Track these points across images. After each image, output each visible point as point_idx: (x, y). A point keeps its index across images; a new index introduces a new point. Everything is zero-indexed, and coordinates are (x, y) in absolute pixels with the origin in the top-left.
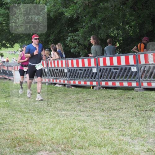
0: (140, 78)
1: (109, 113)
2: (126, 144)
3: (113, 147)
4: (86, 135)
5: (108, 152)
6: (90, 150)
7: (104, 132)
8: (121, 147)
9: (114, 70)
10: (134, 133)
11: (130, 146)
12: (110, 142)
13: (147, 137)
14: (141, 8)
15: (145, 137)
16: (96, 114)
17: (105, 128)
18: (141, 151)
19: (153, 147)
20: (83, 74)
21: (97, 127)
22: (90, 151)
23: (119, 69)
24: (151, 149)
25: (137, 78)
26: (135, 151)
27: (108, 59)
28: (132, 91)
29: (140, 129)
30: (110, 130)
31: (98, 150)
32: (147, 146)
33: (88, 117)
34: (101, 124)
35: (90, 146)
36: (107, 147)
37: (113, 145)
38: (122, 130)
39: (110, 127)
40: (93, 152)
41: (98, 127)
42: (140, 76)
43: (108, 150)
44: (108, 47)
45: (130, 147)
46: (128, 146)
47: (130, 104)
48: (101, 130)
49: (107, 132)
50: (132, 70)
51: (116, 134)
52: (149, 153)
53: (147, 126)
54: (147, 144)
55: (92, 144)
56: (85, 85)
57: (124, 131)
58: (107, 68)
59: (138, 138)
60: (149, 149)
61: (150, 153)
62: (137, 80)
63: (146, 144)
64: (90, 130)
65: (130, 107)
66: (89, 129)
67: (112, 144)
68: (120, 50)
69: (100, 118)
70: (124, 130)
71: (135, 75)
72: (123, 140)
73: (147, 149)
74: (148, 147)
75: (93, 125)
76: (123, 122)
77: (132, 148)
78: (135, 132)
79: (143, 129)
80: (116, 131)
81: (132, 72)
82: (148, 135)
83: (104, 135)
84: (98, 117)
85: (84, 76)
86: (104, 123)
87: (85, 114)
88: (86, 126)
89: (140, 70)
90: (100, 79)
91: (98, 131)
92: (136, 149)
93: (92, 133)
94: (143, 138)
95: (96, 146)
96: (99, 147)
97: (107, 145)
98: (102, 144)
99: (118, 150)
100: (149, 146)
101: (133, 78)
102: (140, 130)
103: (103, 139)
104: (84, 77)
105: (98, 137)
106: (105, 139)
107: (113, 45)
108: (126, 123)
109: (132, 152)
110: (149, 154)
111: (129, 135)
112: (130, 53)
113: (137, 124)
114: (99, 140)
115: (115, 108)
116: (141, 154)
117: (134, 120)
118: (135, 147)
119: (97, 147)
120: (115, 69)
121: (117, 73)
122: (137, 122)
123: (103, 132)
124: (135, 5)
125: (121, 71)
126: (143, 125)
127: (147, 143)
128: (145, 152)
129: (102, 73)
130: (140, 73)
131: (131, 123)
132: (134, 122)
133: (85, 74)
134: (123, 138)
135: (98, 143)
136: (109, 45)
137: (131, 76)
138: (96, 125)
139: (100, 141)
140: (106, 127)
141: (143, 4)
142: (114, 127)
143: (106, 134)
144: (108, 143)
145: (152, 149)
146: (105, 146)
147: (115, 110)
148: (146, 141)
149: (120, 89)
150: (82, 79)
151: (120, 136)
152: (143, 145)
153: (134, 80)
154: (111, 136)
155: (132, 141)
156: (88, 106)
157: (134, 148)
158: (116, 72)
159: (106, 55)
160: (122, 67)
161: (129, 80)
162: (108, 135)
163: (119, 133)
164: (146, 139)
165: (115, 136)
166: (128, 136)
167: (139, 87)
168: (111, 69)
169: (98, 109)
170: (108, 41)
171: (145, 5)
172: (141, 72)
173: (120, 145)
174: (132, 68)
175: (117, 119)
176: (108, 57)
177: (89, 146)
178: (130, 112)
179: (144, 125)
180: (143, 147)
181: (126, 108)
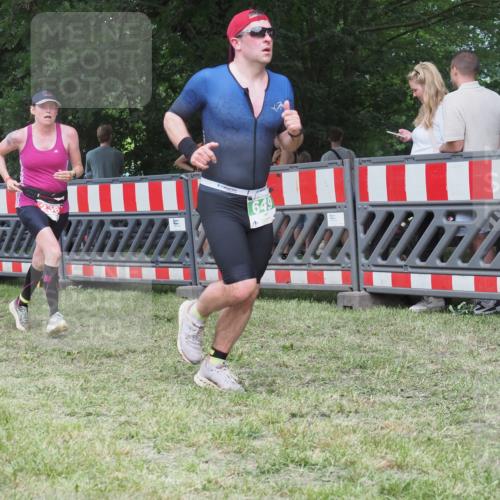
0: (196, 255)
1: (90, 368)
2: (136, 467)
3: (94, 478)
4: (9, 438)
5: (77, 491)
6: (17, 485)
7: (69, 429)
8: (120, 475)
9: (112, 228)
10: (166, 430)
11: (150, 471)
12: (85, 460)
13: (206, 442)
14: (206, 32)
15: (202, 442)
16: (47, 369)
17: (72, 414)
18: (182, 488)
19: (223, 476)
20: (12, 240)
21: (46, 412)
22: (19, 489)
23: (131, 224)
24: (217, 483)
25: (187, 254)
26: (164, 488)
27: (93, 191)
28: (170, 294)
29: (187, 416)
30: (89, 422)
31: (44, 485)
32: (205, 471)
33: (20, 380)
34: (60, 401)
35: (19, 474)
36: (75, 476)
37: (94, 470)
38: (126, 421)
39: (91, 410)
40: (26, 494)
41: (51, 411)
42: (196, 248)
43: (77, 486)
44: (97, 153)
45: (150, 476)
46: (145, 471)
47: (159, 336)
48: (59, 421)
49: (79, 427)
50: (172, 227)
51: (108, 435)
52: (208, 493)
53: (208, 407)
54: (205, 466)
55: (27, 467)
56: (17, 273)
57: (136, 424)
58: (90, 222)
59: (178, 446)
60: (209, 482)
61: (213, 493)
62: (188, 260)
63: (203, 466)
64: (21, 423)
65: (160, 347)
66: (20, 418)
67: (92, 466)
68: (135, 163)
69: (58, 382)
70: (133, 421)
71: (181, 245)
72: (127, 453)
73: (205, 482)
74: (207, 477)
75: (32, 404)
76: (134, 396)
77: (155, 478)
78: (169, 429)
79: (196, 417)
80: (107, 426)
81: (172, 235)
82: (210, 437)
83: (67, 438)
84: (51, 379)
85: (14, 243)
86: (72, 399)
87: (10, 368)
88: (11, 410)
89: (197, 229)
90: (66, 257)
91: (48, 425)
92: (169, 480)
93: (27, 430)
94: (193, 445)
95: (38, 473)
96: (49, 475)
97: (74, 471)
98: (59, 468)
99: (109, 487)
100: (211, 473)
101: (175, 253)
102: (187, 420)
103: (62, 451)
104: (13, 247)
105: (50, 443)
106: (71, 452)
107: (113, 144)
108: (142, 397)
109: (155, 492)
110: (210, 497)
111: (149, 438)
112: (167, 172)
113: (179, 402)
114: (50, 454)
115: (112, 350)
116: (183, 497)
117: (168, 388)
118: (166, 476)
119: (43, 477)
120: (115, 223)
121: (121, 237)
122: (177, 396)
123: (65, 429)
124: (190, 21)
125: (134, 232)
126: (196, 403)
127: (207, 462)
128: (196, 490)
129: (75, 235)
130: (197, 240)
131: (159, 397)
132: (169, 394)
133: (17, 237)
134: (128, 448)
135: (45, 465)
136: (102, 145)
137: (167, 246)
138: (43, 406)
139: (54, 457)
140: (76, 413)
141: (213, 18)
142: (104, 411)
143: (76, 433)
144: (79, 464)
145: (219, 480)
146: (68, 473)
147: (109, 356)
148: (203, 456)
149: (130, 289)
150: (6, 255)
151: (121, 441)
152: (192, 469)
153: (175, 260)
154: (90, 440)
155: (157, 456)
156: (23, 343)
157: (163, 477)
158: (119, 235)
159: (91, 177)
160: (138, 217)
161: (161, 259)
162: (83, 437)
163: (118, 432)
164: (202, 450)
165: (103, 441)
166: (146, 441)
167: (191, 284)
168: (102, 224)
169: (55, 353)
170: (100, 131)
171: (221, 22)
172: (198, 235)
173: (119, 471)
174: (171, 221)
175: (114, 387)
176: (95, 183)
177: (15, 474)
178: (157, 362)
179: (201, 405)
180: (192, 475)
181: (145, 351)
